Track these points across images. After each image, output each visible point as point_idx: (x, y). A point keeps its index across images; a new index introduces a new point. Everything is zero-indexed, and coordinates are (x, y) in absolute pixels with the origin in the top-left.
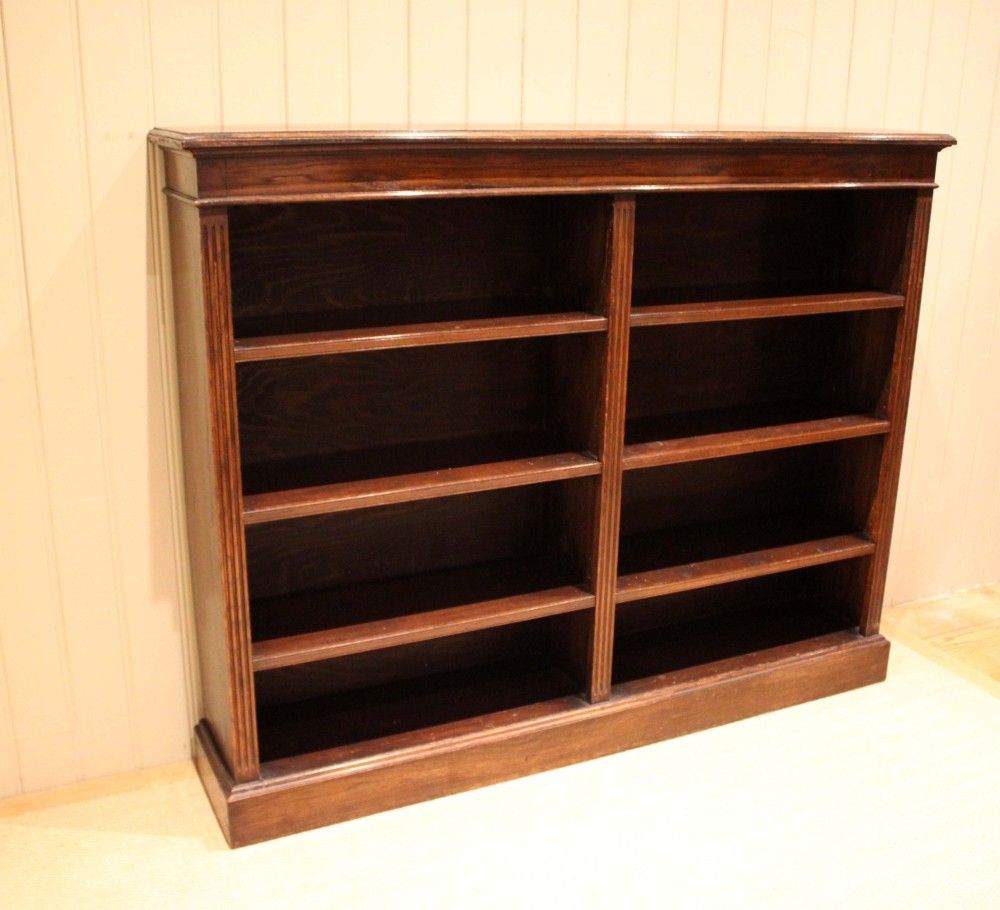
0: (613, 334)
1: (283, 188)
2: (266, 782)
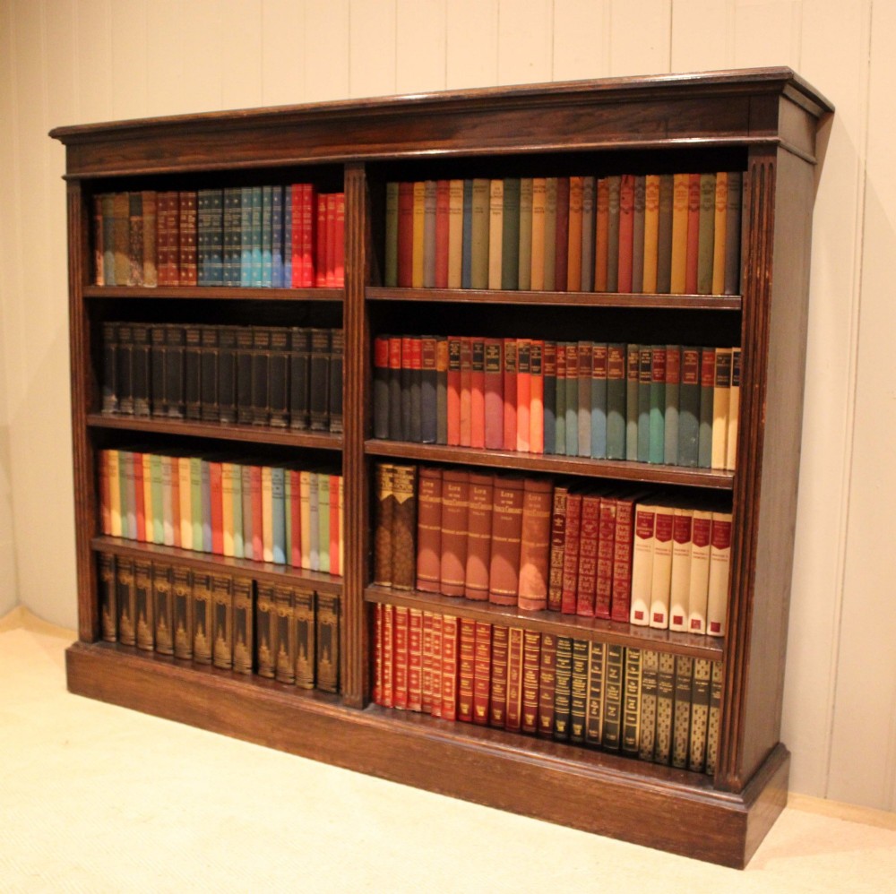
0: (347, 306)
1: (109, 166)
2: (93, 646)
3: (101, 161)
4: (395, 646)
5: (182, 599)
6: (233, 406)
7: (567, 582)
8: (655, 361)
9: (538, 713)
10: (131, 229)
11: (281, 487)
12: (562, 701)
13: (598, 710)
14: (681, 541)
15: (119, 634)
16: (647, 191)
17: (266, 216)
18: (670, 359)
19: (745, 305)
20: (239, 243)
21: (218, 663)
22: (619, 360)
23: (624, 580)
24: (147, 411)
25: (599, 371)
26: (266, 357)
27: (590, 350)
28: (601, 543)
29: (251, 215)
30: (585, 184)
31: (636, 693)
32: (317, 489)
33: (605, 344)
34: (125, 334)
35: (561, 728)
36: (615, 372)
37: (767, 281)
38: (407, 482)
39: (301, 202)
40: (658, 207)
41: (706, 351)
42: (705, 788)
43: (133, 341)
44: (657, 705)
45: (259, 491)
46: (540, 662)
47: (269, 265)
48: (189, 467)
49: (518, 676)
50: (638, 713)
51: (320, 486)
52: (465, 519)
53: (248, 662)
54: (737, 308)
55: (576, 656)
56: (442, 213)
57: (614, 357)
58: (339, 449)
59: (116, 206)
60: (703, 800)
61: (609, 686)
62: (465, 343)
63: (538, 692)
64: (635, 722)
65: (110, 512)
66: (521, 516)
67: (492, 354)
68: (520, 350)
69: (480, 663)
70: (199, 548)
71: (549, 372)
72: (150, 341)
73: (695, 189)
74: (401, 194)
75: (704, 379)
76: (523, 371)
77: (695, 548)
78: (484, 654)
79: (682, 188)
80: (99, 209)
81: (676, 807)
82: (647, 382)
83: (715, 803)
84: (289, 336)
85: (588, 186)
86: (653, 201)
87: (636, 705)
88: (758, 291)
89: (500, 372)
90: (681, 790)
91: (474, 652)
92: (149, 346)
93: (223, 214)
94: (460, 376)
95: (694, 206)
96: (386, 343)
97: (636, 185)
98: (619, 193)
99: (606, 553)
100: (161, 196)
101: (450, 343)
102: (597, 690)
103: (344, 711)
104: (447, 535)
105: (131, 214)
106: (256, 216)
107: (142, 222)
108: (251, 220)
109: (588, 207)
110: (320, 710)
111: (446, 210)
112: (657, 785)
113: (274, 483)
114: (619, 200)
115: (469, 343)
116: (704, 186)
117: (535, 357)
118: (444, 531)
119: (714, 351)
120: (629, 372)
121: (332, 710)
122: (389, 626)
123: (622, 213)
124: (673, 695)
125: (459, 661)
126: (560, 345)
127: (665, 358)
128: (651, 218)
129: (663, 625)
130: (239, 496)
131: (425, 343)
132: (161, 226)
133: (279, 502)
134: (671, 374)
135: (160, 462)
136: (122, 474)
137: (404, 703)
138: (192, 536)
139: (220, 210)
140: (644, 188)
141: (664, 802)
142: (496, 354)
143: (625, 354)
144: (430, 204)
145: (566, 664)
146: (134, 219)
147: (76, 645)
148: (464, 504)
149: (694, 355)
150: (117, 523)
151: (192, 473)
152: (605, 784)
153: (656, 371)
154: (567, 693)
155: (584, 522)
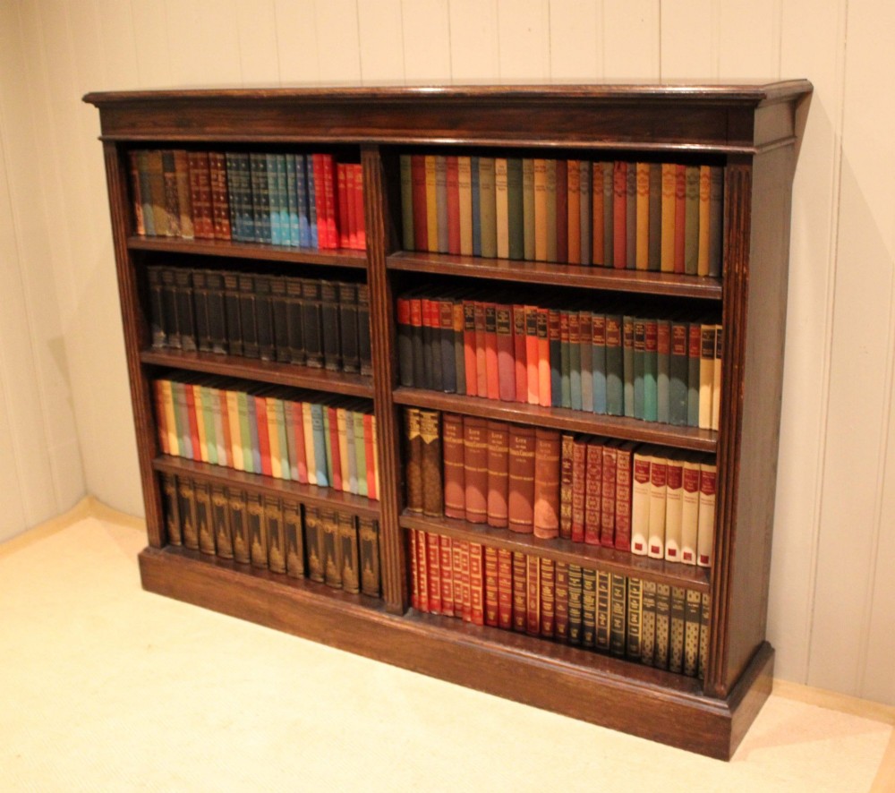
1: (142, 130)
2: (162, 552)
3: (133, 125)
4: (428, 562)
5: (238, 513)
6: (272, 346)
7: (576, 516)
8: (648, 333)
9: (555, 620)
10: (166, 184)
11: (320, 421)
12: (575, 612)
13: (606, 622)
14: (674, 487)
15: (183, 539)
16: (638, 178)
17: (290, 181)
18: (661, 332)
19: (725, 296)
20: (267, 204)
21: (274, 569)
22: (616, 330)
23: (625, 517)
24: (193, 346)
25: (598, 338)
26: (299, 305)
27: (590, 319)
28: (604, 484)
29: (276, 179)
30: (581, 168)
31: (638, 609)
32: (352, 424)
33: (603, 315)
34: (168, 277)
35: (574, 635)
36: (612, 340)
37: (745, 276)
38: (432, 426)
39: (322, 170)
40: (649, 192)
41: (692, 327)
42: (696, 695)
43: (175, 283)
44: (656, 620)
45: (300, 424)
46: (554, 579)
47: (296, 226)
48: (235, 399)
49: (536, 591)
50: (640, 625)
51: (355, 422)
52: (485, 458)
53: (300, 568)
54: (719, 298)
55: (585, 576)
56: (452, 186)
57: (611, 327)
58: (370, 397)
59: (150, 163)
60: (695, 705)
61: (615, 602)
62: (478, 307)
63: (554, 604)
64: (637, 633)
65: (167, 433)
66: (534, 459)
67: (503, 319)
68: (528, 315)
69: (502, 578)
70: (250, 469)
71: (554, 337)
72: (191, 284)
73: (681, 178)
74: (414, 165)
75: (691, 351)
76: (532, 334)
77: (685, 493)
78: (507, 572)
79: (669, 177)
80: (134, 164)
81: (672, 710)
82: (642, 351)
83: (705, 708)
84: (319, 287)
85: (585, 170)
86: (644, 187)
87: (638, 619)
88: (736, 284)
89: (510, 335)
90: (676, 696)
91: (498, 569)
92: (191, 289)
93: (250, 176)
94: (475, 335)
95: (681, 194)
96: (407, 303)
97: (628, 170)
98: (612, 177)
99: (609, 493)
100: (191, 155)
101: (465, 306)
102: (604, 605)
103: (387, 617)
104: (469, 471)
105: (165, 170)
106: (281, 181)
107: (175, 178)
108: (276, 184)
109: (584, 189)
110: (366, 616)
111: (456, 185)
112: (656, 690)
113: (313, 418)
114: (613, 183)
115: (482, 308)
116: (689, 177)
117: (541, 323)
118: (467, 468)
119: (700, 327)
120: (625, 340)
121: (376, 616)
122: (422, 545)
123: (616, 196)
124: (670, 614)
125: (485, 577)
126: (563, 313)
127: (656, 330)
128: (642, 202)
129: (659, 556)
130: (283, 428)
131: (442, 306)
132: (193, 183)
133: (319, 434)
134: (662, 346)
135: (209, 393)
136: (176, 402)
137: (439, 609)
138: (243, 459)
139: (247, 173)
140: (635, 174)
141: (662, 705)
142: (506, 318)
143: (621, 325)
144: (441, 177)
145: (577, 583)
146: (169, 175)
147: (146, 550)
148: (484, 446)
149: (682, 330)
150: (174, 444)
151: (239, 404)
152: (613, 689)
153: (649, 342)
154: (579, 606)
155: (589, 466)
